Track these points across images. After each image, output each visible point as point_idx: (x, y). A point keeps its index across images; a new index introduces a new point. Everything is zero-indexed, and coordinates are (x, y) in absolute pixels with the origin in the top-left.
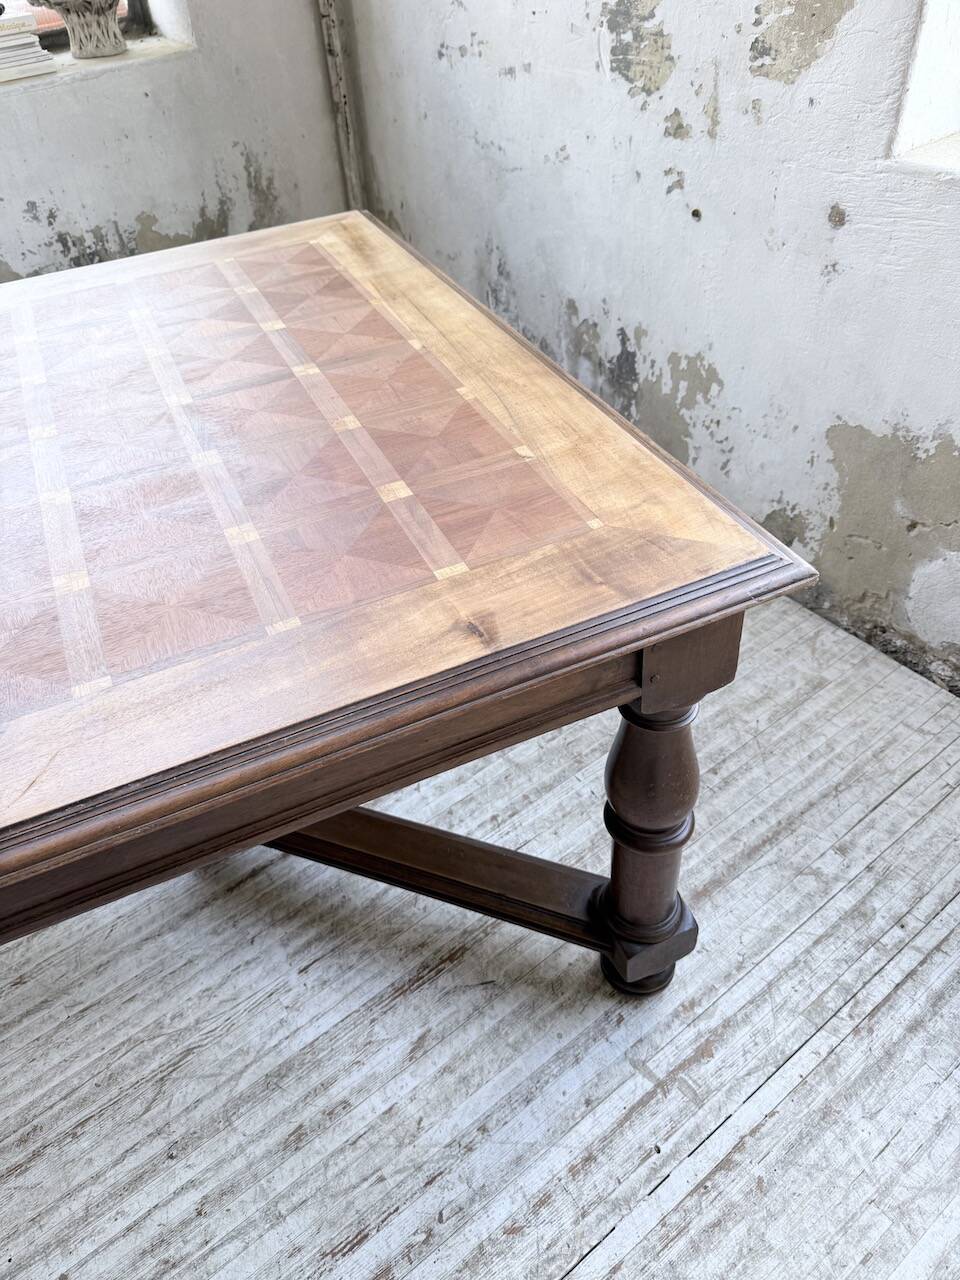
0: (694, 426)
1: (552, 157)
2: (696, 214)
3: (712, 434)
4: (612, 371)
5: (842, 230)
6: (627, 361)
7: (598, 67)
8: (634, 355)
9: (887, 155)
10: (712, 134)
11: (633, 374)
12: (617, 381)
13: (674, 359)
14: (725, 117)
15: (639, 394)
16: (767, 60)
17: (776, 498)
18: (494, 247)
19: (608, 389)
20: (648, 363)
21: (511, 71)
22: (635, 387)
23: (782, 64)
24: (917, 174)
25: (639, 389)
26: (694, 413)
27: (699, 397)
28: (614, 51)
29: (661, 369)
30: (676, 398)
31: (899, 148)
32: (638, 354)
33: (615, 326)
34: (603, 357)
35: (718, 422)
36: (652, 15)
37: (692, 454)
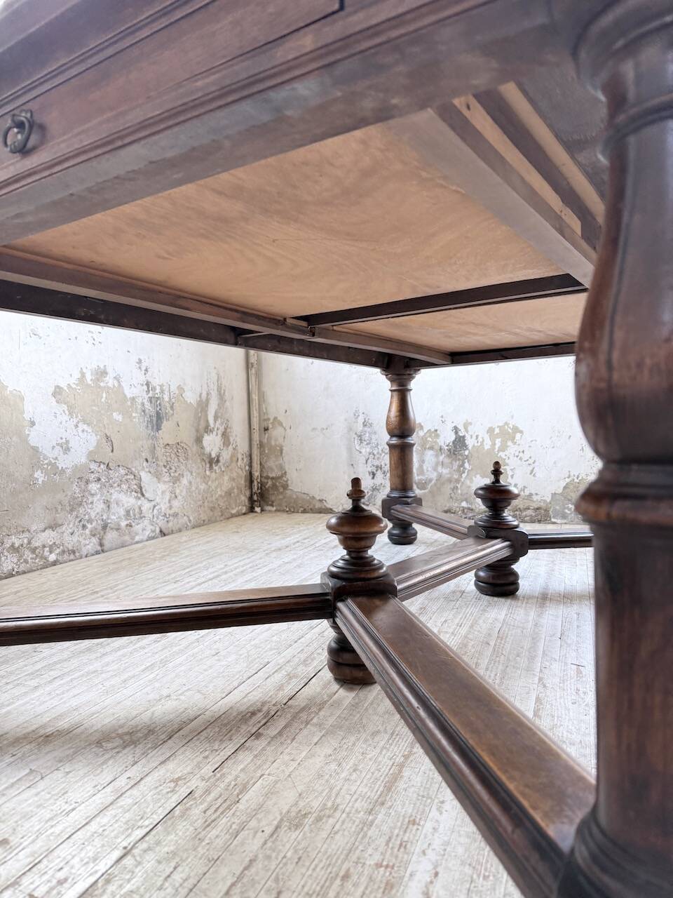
0: (509, 458)
3: (521, 459)
4: (449, 450)
6: (460, 442)
8: (464, 437)
11: (464, 446)
12: (454, 454)
13: (491, 431)
15: (470, 456)
17: (567, 476)
18: (361, 414)
19: (447, 461)
20: (474, 437)
22: (467, 453)
25: (469, 452)
26: (507, 453)
27: (509, 443)
29: (483, 438)
30: (495, 449)
32: (467, 435)
33: (450, 426)
34: (443, 445)
35: (523, 452)
37: (510, 473)
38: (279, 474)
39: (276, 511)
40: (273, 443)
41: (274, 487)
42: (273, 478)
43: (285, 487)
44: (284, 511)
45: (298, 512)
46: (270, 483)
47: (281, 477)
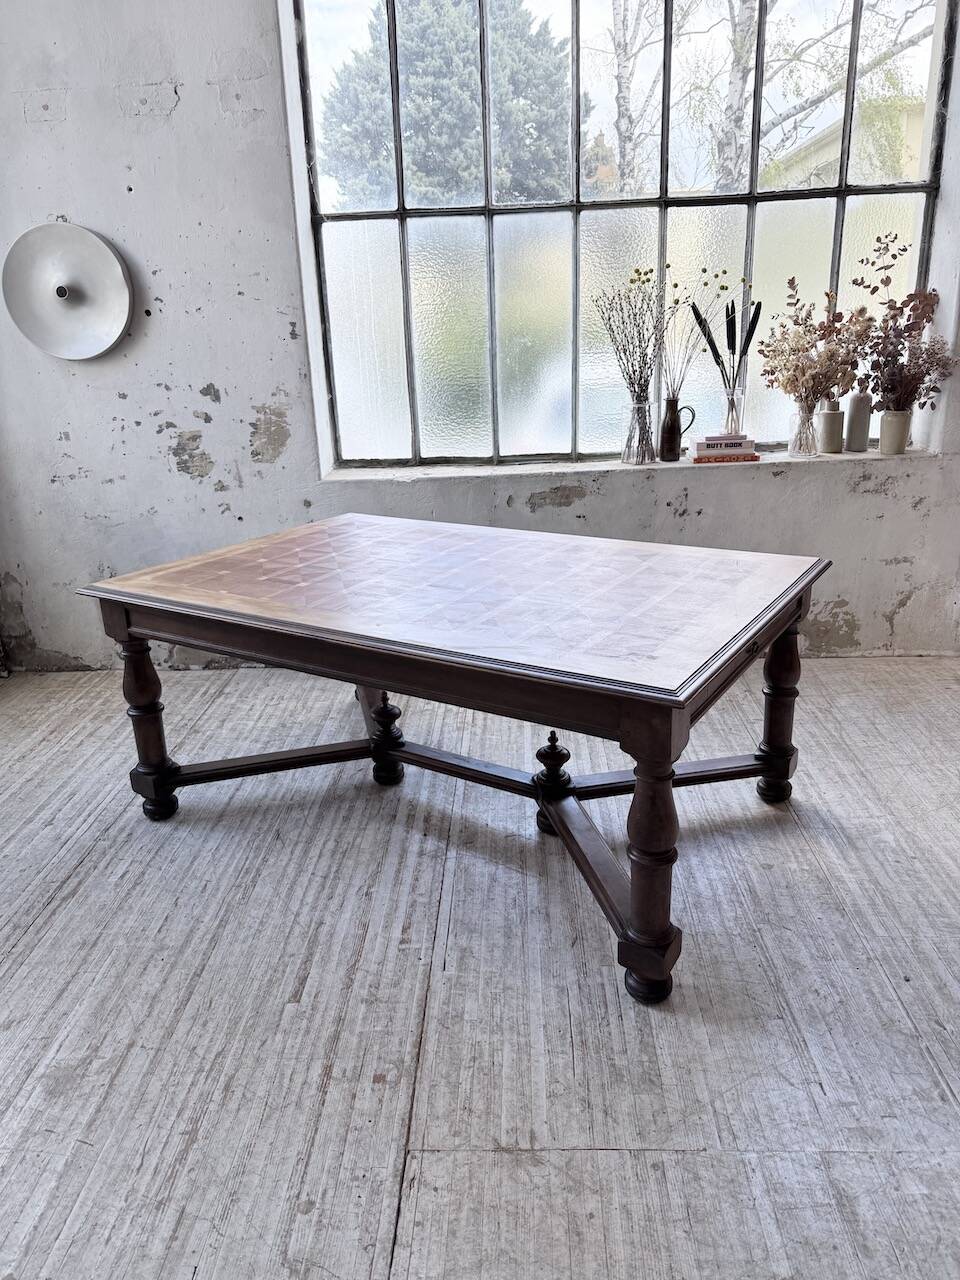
1: (145, 513)
2: (240, 518)
5: (311, 509)
7: (170, 471)
9: (320, 479)
10: (240, 486)
14: (244, 479)
16: (260, 457)
21: (111, 481)
23: (266, 457)
24: (333, 482)
28: (178, 463)
31: (323, 477)
36: (198, 448)
38: (23, 632)
39: (26, 671)
40: (9, 600)
41: (20, 646)
42: (16, 637)
43: (33, 645)
44: (36, 671)
45: (52, 671)
46: (13, 642)
47: (26, 636)
